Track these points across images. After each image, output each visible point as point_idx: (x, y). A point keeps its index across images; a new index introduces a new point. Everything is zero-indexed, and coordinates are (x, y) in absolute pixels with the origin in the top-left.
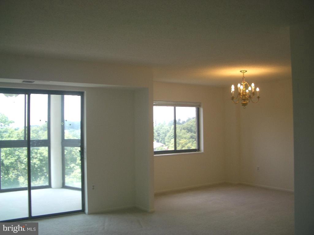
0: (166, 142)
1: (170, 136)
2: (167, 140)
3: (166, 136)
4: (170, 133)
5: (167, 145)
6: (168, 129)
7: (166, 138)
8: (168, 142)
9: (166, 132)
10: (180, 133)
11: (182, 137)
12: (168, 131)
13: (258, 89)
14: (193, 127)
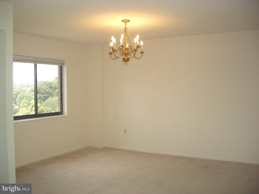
0: (17, 103)
1: (21, 97)
2: (18, 101)
3: (17, 97)
4: (21, 95)
5: (18, 105)
6: (19, 91)
7: (17, 99)
8: (18, 102)
9: (17, 93)
10: (29, 95)
11: (31, 98)
12: (19, 93)
13: (142, 43)
14: (41, 89)
